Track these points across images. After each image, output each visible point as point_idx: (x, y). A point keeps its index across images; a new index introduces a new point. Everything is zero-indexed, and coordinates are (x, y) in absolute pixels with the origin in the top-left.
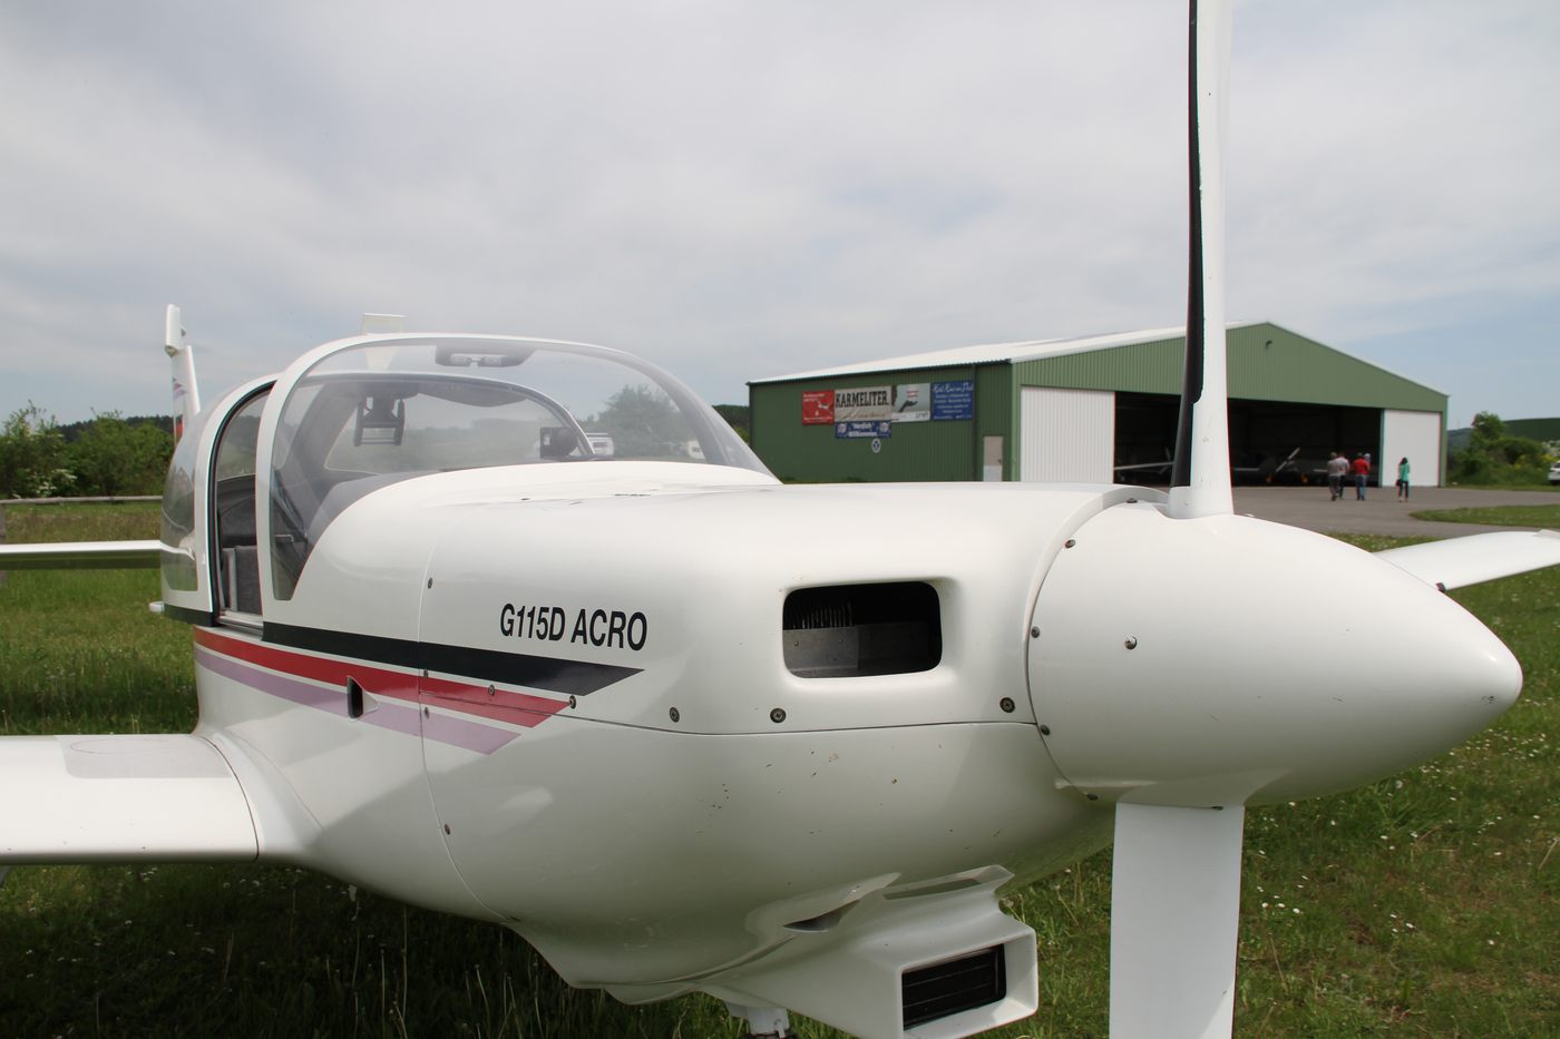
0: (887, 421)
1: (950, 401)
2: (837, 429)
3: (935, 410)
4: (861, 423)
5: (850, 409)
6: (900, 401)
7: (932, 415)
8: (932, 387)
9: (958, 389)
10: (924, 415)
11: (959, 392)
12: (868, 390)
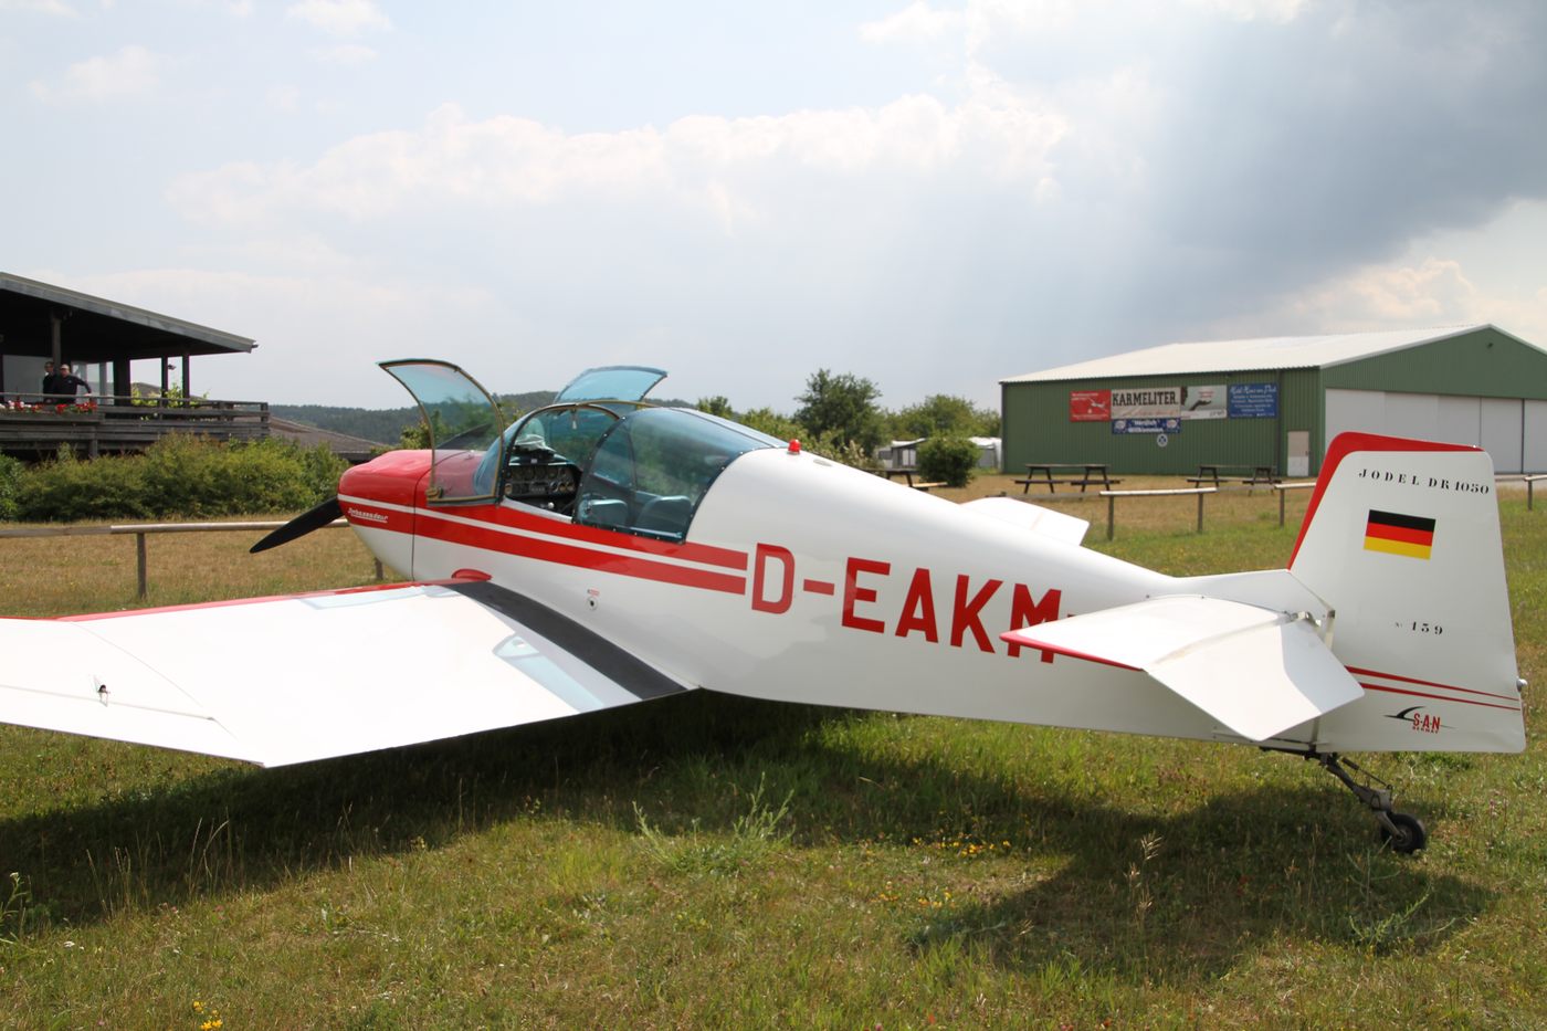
0: (1175, 419)
1: (1250, 401)
2: (1113, 425)
3: (1232, 409)
4: (1143, 420)
5: (1131, 407)
6: (1190, 401)
7: (1229, 414)
8: (1229, 389)
9: (1259, 391)
10: (1219, 413)
11: (1260, 394)
12: (1152, 391)
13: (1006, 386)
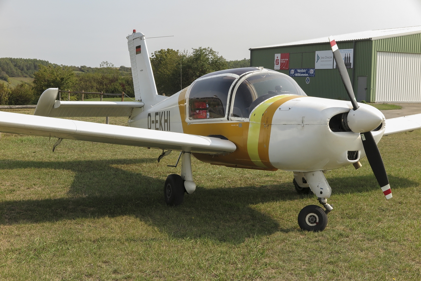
0: (313, 69)
2: (290, 72)
4: (301, 69)
13: (252, 51)
